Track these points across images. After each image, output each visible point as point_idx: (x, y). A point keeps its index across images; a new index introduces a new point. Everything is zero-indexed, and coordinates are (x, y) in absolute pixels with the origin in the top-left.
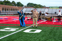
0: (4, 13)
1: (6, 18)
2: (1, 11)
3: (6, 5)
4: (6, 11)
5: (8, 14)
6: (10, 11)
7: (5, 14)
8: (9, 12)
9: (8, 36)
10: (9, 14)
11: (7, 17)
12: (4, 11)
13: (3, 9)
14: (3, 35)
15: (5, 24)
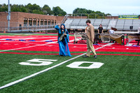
0: (28, 30)
1: (32, 40)
2: (23, 26)
3: (31, 12)
4: (31, 25)
5: (35, 32)
6: (40, 25)
7: (30, 32)
8: (38, 28)
9: (35, 76)
10: (38, 32)
11: (33, 36)
12: (28, 26)
13: (25, 21)
14: (27, 74)
15: (29, 52)
